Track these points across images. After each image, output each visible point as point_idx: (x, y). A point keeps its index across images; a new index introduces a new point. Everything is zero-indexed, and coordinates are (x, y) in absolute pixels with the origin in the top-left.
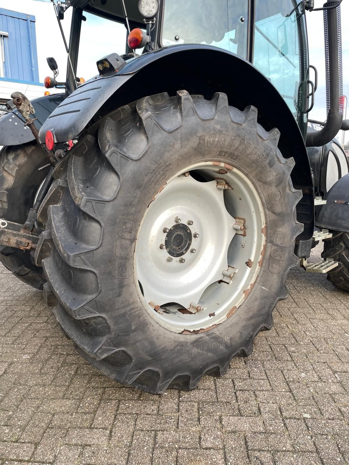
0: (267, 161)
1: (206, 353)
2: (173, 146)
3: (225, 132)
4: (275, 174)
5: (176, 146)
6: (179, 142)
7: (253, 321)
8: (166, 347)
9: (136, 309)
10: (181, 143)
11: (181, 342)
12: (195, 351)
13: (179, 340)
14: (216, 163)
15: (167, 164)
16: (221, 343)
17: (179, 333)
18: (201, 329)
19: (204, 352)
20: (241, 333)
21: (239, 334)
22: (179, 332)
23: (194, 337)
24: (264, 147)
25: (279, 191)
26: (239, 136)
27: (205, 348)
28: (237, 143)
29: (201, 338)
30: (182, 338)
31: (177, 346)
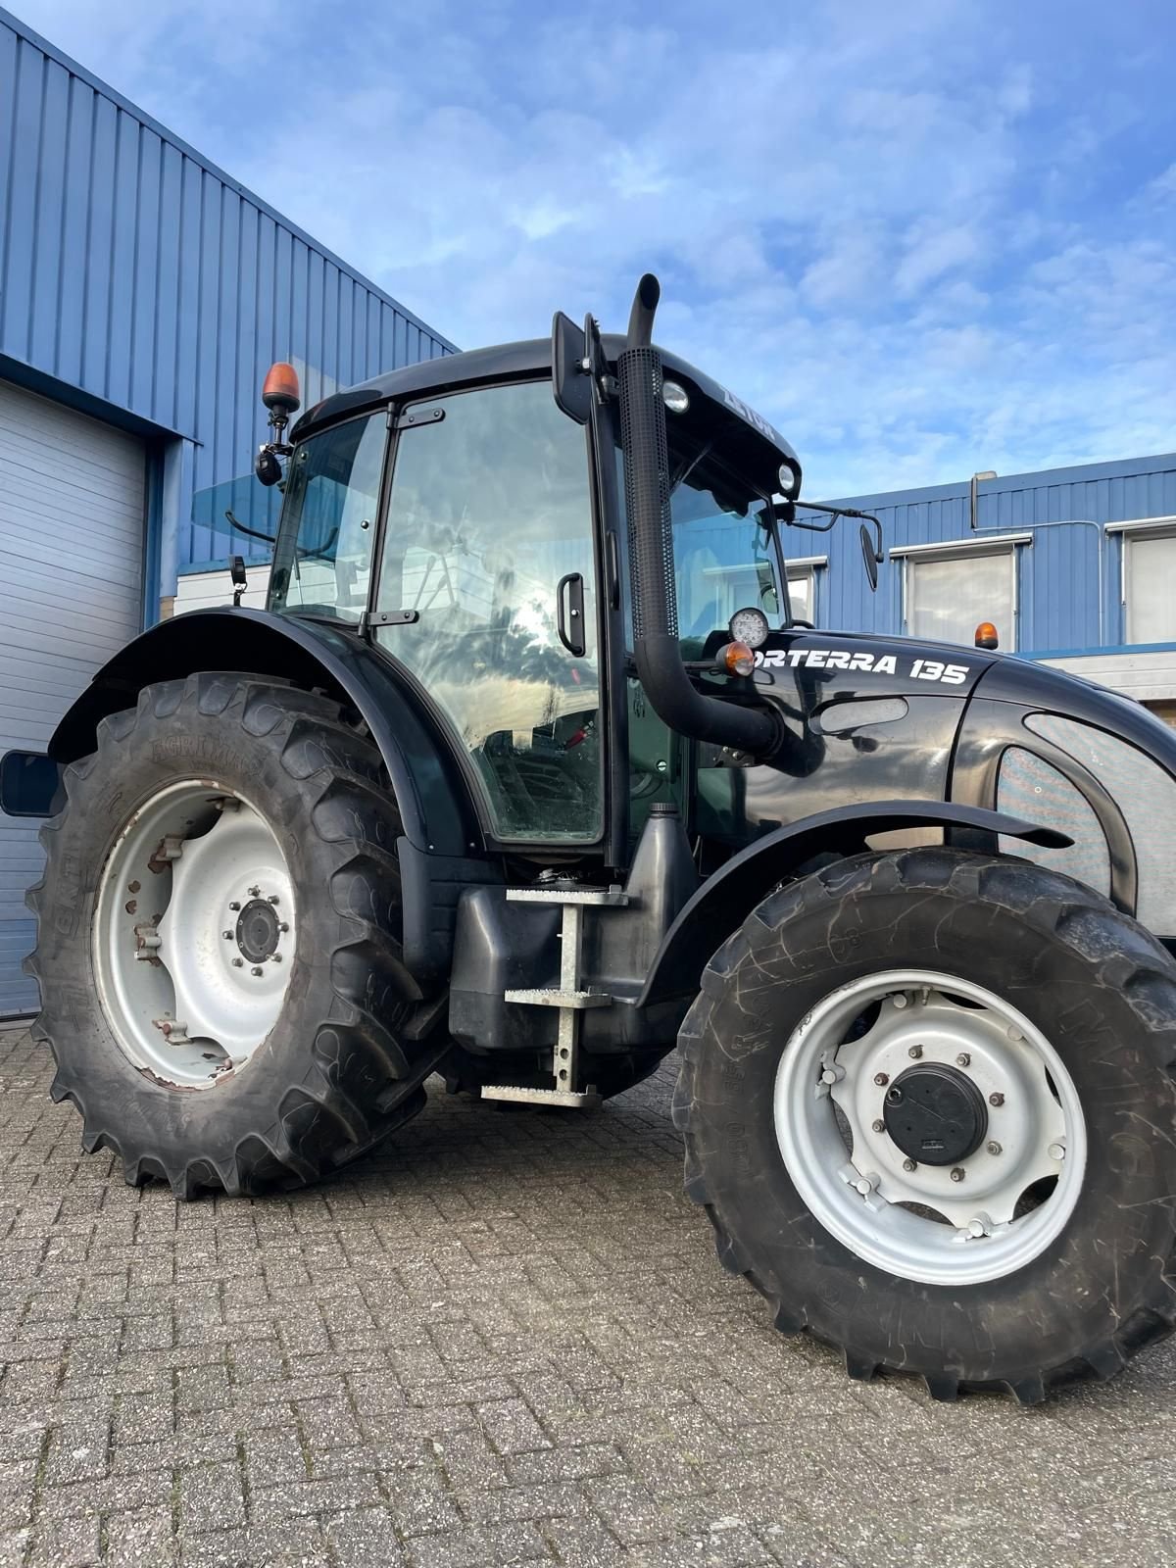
0: (262, 776)
1: (145, 1121)
2: (120, 758)
3: (187, 732)
4: (280, 800)
5: (124, 758)
6: (128, 751)
7: (234, 1110)
8: (99, 1071)
9: (77, 991)
10: (131, 753)
11: (126, 1080)
12: (134, 1106)
13: (127, 1077)
14: (206, 783)
15: (118, 783)
16: (174, 1119)
17: (136, 1068)
18: (171, 1083)
19: (143, 1117)
20: (209, 1122)
21: (205, 1122)
22: (138, 1066)
23: (154, 1087)
24: (256, 750)
25: (292, 835)
26: (210, 734)
27: (149, 1113)
28: (210, 747)
29: (160, 1094)
30: (134, 1076)
31: (117, 1082)
